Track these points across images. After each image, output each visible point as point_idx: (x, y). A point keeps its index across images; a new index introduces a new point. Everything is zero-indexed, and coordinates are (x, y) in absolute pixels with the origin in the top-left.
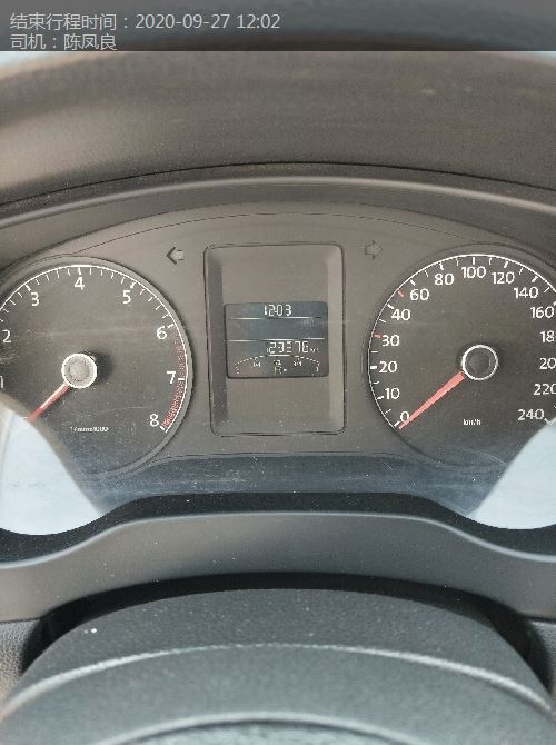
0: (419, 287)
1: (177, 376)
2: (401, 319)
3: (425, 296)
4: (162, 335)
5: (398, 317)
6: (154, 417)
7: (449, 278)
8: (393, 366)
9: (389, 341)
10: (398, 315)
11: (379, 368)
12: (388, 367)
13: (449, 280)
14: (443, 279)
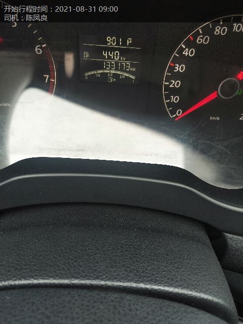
0: (204, 34)
1: (49, 79)
3: (206, 41)
4: (39, 51)
5: (187, 54)
7: (224, 30)
8: (178, 83)
9: (178, 68)
11: (170, 84)
12: (176, 84)
13: (224, 33)
14: (220, 31)
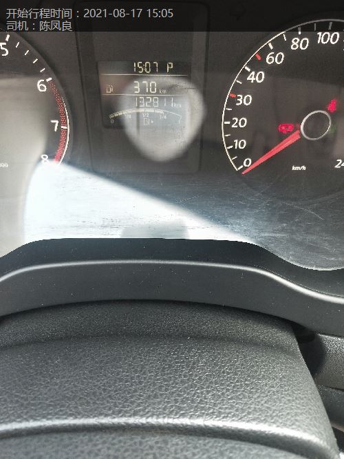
0: (276, 51)
1: (59, 124)
2: (255, 81)
4: (42, 88)
6: (45, 157)
7: (305, 42)
8: (243, 121)
10: (252, 78)
11: (232, 123)
13: (304, 46)
14: (299, 44)
